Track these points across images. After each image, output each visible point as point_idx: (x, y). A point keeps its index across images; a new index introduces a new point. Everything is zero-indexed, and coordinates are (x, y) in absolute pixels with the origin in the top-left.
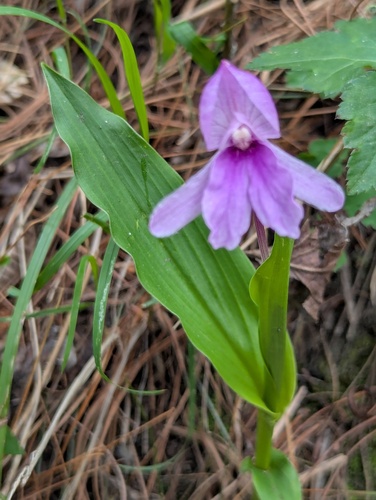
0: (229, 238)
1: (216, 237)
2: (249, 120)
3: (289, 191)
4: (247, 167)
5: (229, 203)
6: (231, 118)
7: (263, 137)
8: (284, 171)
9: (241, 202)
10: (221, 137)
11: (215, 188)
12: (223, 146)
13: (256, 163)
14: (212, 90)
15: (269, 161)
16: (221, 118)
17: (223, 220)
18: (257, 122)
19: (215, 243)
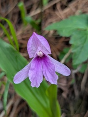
0: (37, 84)
1: (33, 84)
2: (42, 49)
3: (54, 70)
4: (42, 63)
5: (37, 74)
6: (37, 48)
7: (46, 54)
8: (53, 64)
9: (40, 74)
10: (34, 54)
11: (33, 70)
12: (35, 56)
13: (44, 62)
14: (30, 41)
15: (48, 61)
16: (34, 48)
17: (35, 79)
18: (45, 50)
19: (33, 86)
